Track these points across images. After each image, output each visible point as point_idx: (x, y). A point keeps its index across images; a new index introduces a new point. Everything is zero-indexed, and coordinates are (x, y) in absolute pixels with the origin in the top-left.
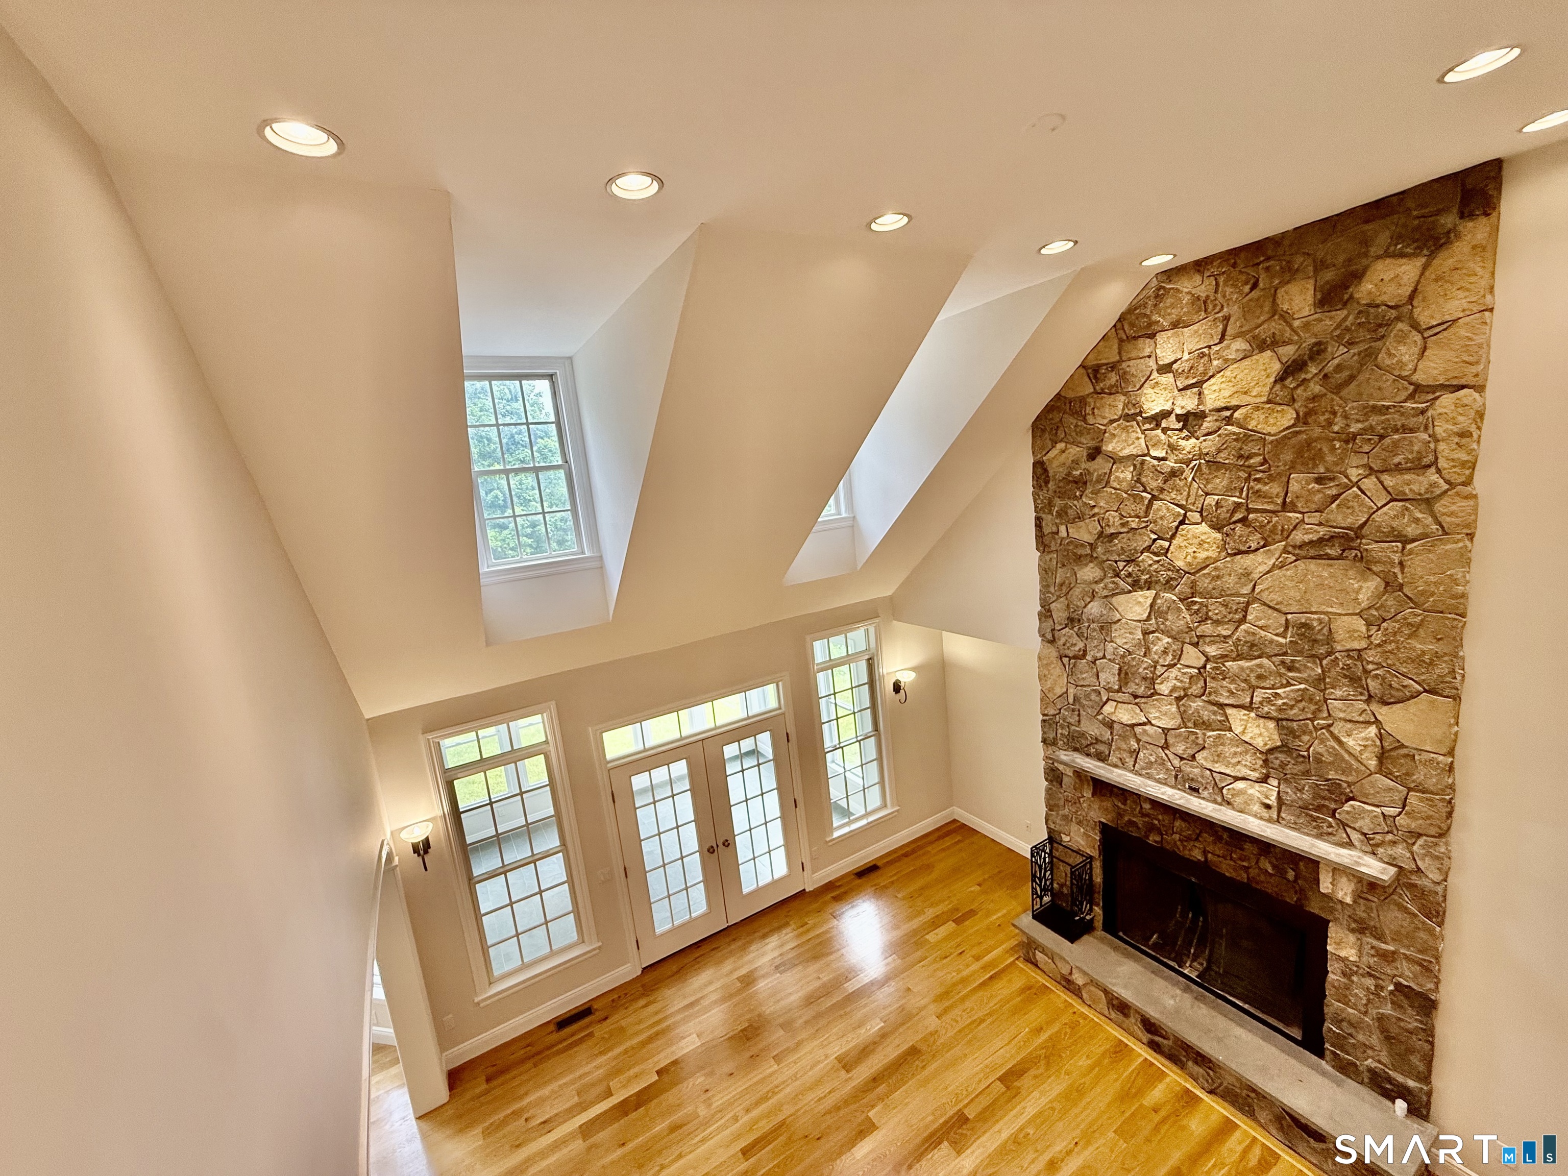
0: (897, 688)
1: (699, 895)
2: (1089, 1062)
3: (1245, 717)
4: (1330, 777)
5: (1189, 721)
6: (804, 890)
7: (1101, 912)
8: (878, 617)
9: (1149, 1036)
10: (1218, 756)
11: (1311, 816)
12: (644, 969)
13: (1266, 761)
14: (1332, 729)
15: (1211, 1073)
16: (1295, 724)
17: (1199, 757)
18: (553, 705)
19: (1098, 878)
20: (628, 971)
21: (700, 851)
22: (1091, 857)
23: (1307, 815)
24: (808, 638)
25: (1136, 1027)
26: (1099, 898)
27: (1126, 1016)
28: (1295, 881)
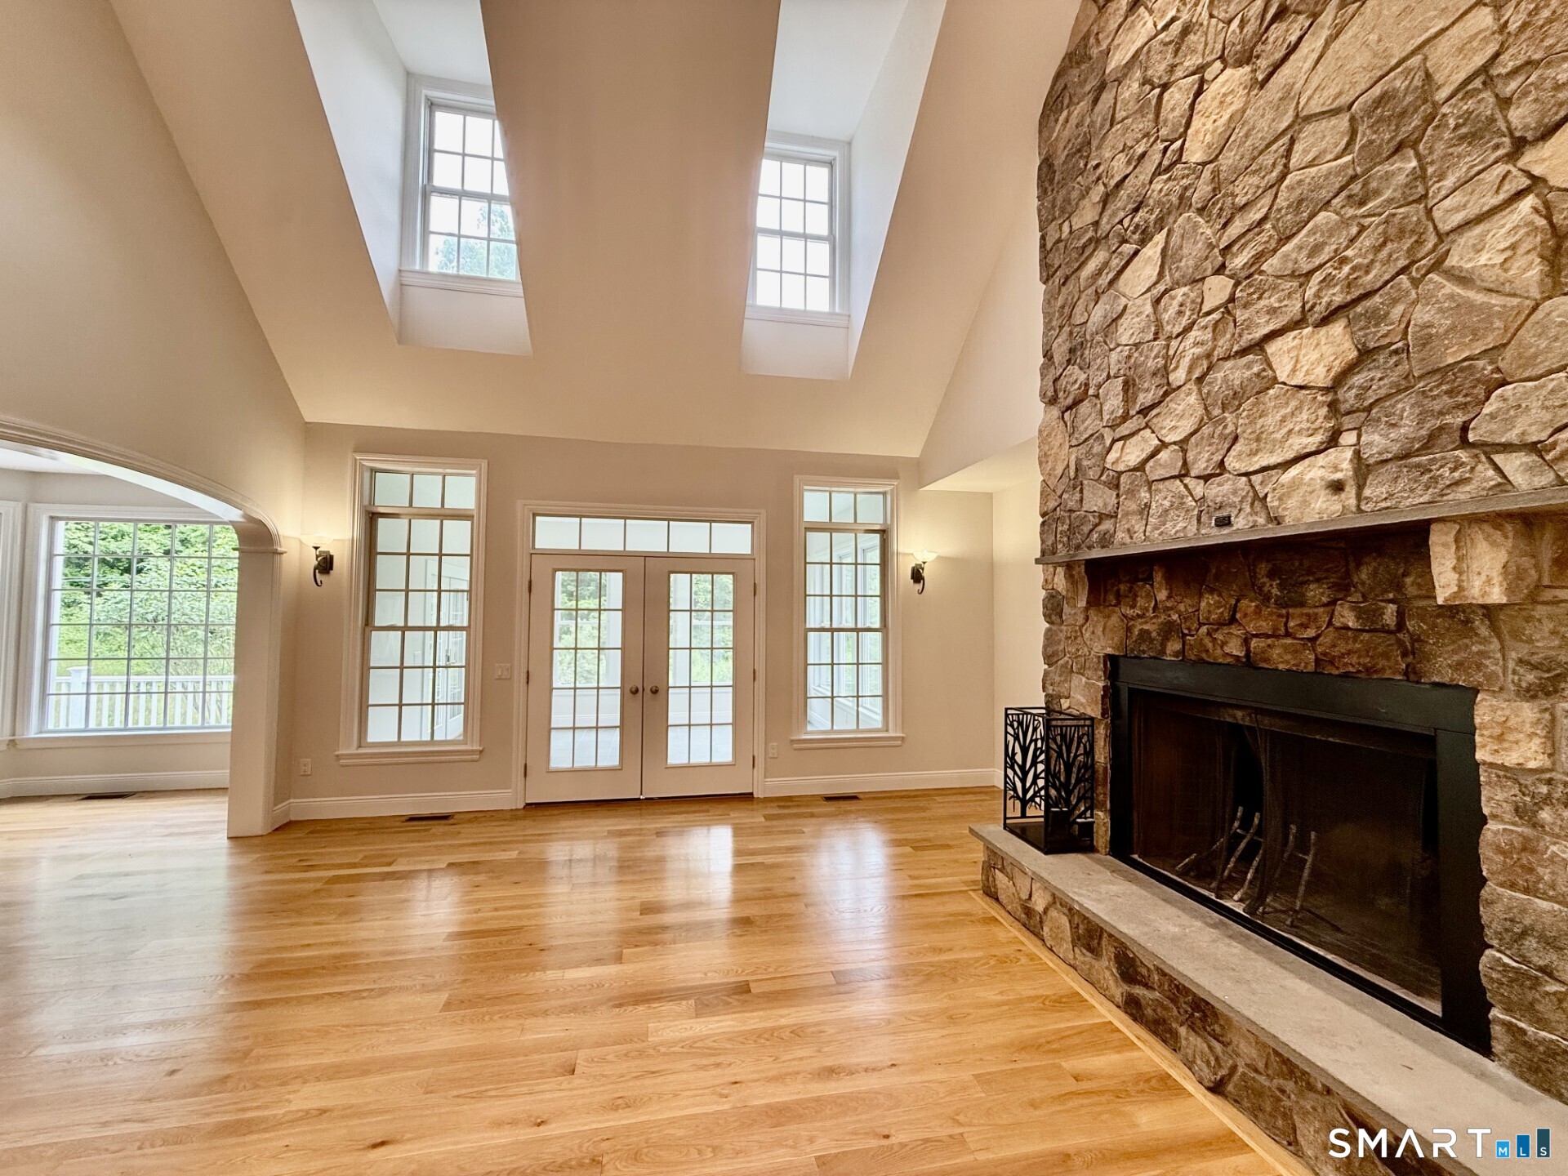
0: (917, 576)
1: (611, 743)
2: (999, 998)
3: (1297, 341)
4: (1450, 361)
5: (1214, 405)
6: (752, 794)
7: (1108, 820)
8: (897, 477)
9: (1126, 987)
10: (1258, 440)
11: (1418, 465)
12: (528, 804)
13: (1333, 406)
14: (1448, 263)
15: (1218, 1047)
16: (1377, 299)
17: (1232, 463)
18: (484, 464)
19: (1102, 755)
20: (507, 798)
21: (622, 688)
22: (1092, 719)
23: (1411, 467)
24: (797, 479)
25: (1108, 973)
26: (1103, 793)
27: (1095, 951)
28: (1401, 625)
